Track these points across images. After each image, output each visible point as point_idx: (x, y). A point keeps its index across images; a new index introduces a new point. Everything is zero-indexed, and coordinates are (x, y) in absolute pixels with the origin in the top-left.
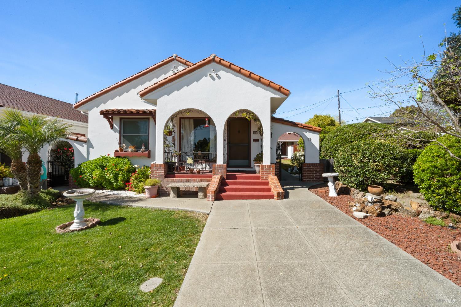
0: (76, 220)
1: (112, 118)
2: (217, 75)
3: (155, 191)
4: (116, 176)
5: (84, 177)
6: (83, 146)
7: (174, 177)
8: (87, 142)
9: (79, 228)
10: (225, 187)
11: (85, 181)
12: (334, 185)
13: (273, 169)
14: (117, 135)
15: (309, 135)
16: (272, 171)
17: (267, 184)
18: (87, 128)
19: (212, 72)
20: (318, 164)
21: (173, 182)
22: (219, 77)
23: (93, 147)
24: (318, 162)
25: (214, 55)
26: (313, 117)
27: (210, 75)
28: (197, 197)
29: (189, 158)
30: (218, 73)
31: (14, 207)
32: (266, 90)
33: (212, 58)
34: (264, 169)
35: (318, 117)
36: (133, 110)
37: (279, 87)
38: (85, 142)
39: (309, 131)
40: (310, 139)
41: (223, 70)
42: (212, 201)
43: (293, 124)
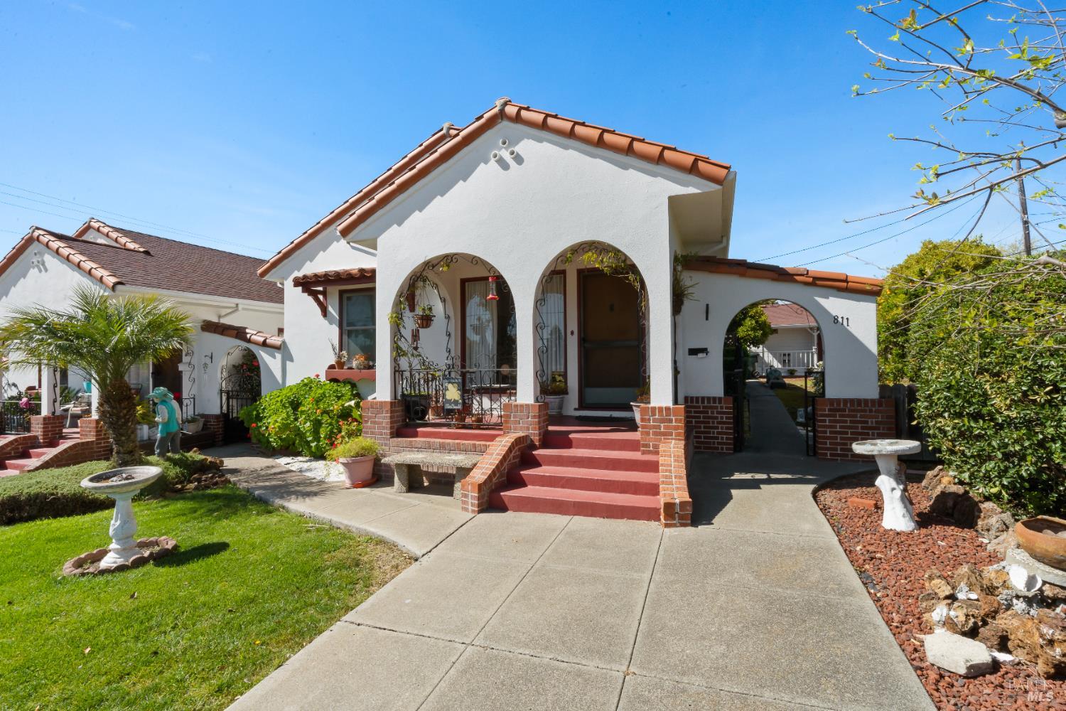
0: (114, 545)
1: (324, 293)
2: (512, 153)
3: (366, 470)
4: (317, 424)
5: (261, 427)
6: (274, 357)
7: (415, 435)
8: (281, 348)
9: (115, 565)
10: (522, 472)
11: (264, 435)
12: (901, 487)
13: (678, 422)
14: (334, 331)
15: (835, 305)
16: (676, 428)
17: (653, 467)
18: (283, 313)
19: (500, 149)
20: (873, 401)
21: (411, 447)
22: (519, 159)
23: (292, 360)
24: (873, 393)
25: (502, 101)
26: (920, 249)
27: (495, 156)
28: (450, 493)
29: (450, 386)
30: (517, 149)
31: (74, 494)
32: (654, 175)
33: (496, 110)
34: (649, 420)
35: (935, 247)
36: (354, 272)
37: (692, 158)
38: (277, 348)
39: (835, 292)
40: (840, 320)
41: (528, 139)
42: (473, 511)
43: (775, 275)
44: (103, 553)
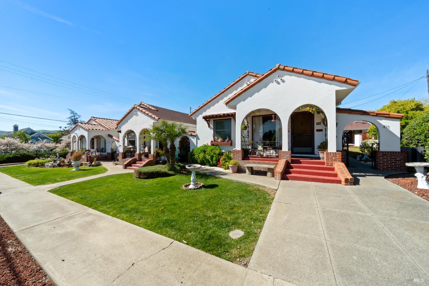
0: (192, 183)
1: (209, 121)
2: (281, 79)
3: (236, 169)
4: (212, 157)
5: (195, 157)
6: (194, 139)
7: (249, 160)
8: (196, 136)
9: (193, 188)
10: (290, 170)
11: (196, 160)
12: (426, 176)
13: (339, 156)
14: (212, 131)
15: (384, 122)
16: (338, 158)
17: (333, 169)
18: (196, 127)
19: (277, 78)
20: (399, 152)
21: (248, 163)
22: (283, 81)
23: (199, 139)
24: (399, 150)
25: (278, 65)
26: (389, 103)
27: (276, 80)
28: (266, 175)
29: (259, 146)
30: (283, 78)
32: (331, 84)
33: (277, 67)
34: (329, 156)
35: (395, 102)
36: (221, 114)
37: (346, 79)
38: (195, 136)
39: (384, 118)
40: (386, 127)
41: (287, 75)
42: (279, 180)
43: (362, 113)
44: (189, 185)
